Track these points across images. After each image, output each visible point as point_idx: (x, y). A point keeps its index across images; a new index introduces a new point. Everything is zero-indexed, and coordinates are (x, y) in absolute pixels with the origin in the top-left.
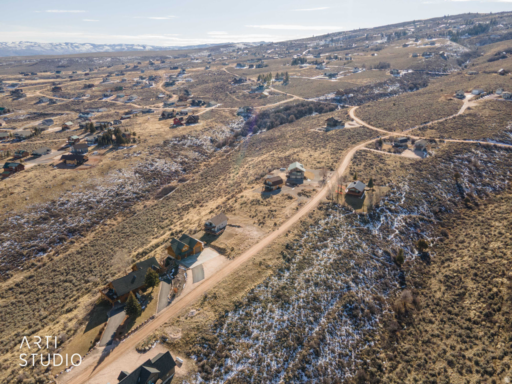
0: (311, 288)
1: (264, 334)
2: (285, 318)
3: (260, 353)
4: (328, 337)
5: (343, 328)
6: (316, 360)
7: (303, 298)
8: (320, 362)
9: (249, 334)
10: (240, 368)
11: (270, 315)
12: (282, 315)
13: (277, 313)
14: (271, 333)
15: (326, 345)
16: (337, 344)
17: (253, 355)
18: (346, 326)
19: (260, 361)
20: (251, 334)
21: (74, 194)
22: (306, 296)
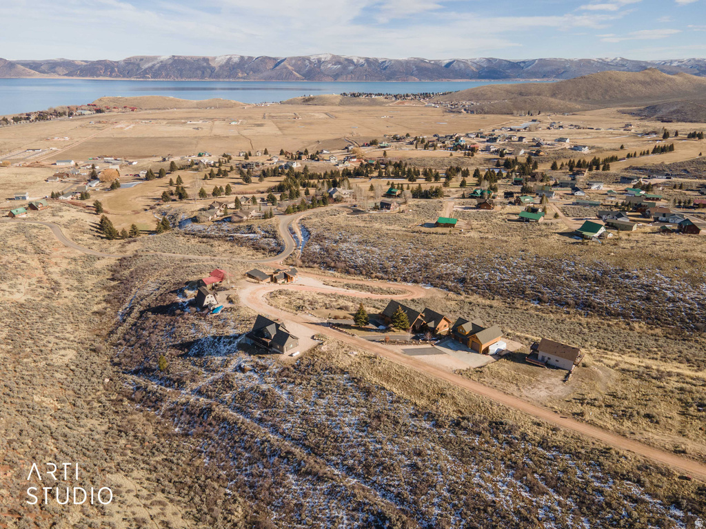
1: (323, 410)
2: (347, 429)
3: (300, 410)
4: (324, 487)
5: (342, 514)
6: (293, 471)
8: (291, 476)
9: (320, 397)
10: (285, 396)
11: (348, 412)
12: (349, 425)
13: (353, 419)
14: (324, 417)
15: (313, 485)
16: (317, 501)
18: (348, 519)
19: (291, 412)
20: (321, 398)
21: (658, 275)
22: (387, 453)
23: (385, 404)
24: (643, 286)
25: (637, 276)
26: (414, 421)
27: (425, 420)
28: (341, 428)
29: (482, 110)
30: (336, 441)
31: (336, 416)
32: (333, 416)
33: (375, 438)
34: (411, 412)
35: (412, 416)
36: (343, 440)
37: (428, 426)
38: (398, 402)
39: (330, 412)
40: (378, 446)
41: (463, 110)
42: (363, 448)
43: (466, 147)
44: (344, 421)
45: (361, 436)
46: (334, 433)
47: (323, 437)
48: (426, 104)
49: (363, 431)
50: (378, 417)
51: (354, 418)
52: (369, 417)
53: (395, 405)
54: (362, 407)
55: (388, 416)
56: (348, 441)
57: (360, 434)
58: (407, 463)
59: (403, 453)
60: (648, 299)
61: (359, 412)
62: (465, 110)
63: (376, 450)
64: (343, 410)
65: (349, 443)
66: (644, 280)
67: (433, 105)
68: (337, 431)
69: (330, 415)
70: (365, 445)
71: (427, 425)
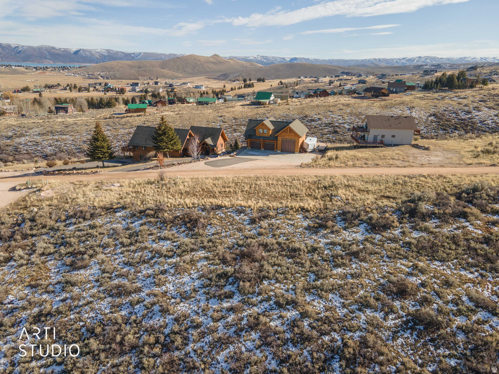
0: (379, 315)
1: (95, 290)
2: (183, 308)
3: (24, 315)
7: (304, 315)
11: (164, 272)
12: (185, 297)
13: (189, 282)
14: (104, 305)
17: (11, 302)
21: (332, 115)
22: (327, 321)
23: (240, 230)
24: (327, 125)
25: (319, 119)
26: (324, 236)
27: (345, 229)
28: (164, 311)
29: (115, 77)
30: (167, 347)
31: (138, 290)
32: (129, 293)
33: (268, 299)
34: (305, 224)
35: (314, 229)
36: (186, 339)
37: (359, 237)
38: (266, 217)
39: (118, 287)
40: (291, 314)
41: (99, 77)
42: (254, 335)
43: (116, 89)
44: (165, 294)
45: (231, 309)
46: (150, 331)
47: (123, 353)
48: (66, 74)
49: (229, 296)
50: (245, 256)
51: (186, 279)
52: (224, 261)
53: (265, 223)
54: (192, 250)
55: (265, 246)
56: (203, 335)
57: (226, 305)
58: (390, 323)
59: (364, 305)
60: (336, 132)
61: (192, 262)
62: (101, 77)
63: (293, 324)
64: (150, 271)
65: (209, 338)
66: (325, 120)
67: (73, 75)
68: (157, 321)
69: (119, 295)
70: (254, 325)
71: (357, 234)
